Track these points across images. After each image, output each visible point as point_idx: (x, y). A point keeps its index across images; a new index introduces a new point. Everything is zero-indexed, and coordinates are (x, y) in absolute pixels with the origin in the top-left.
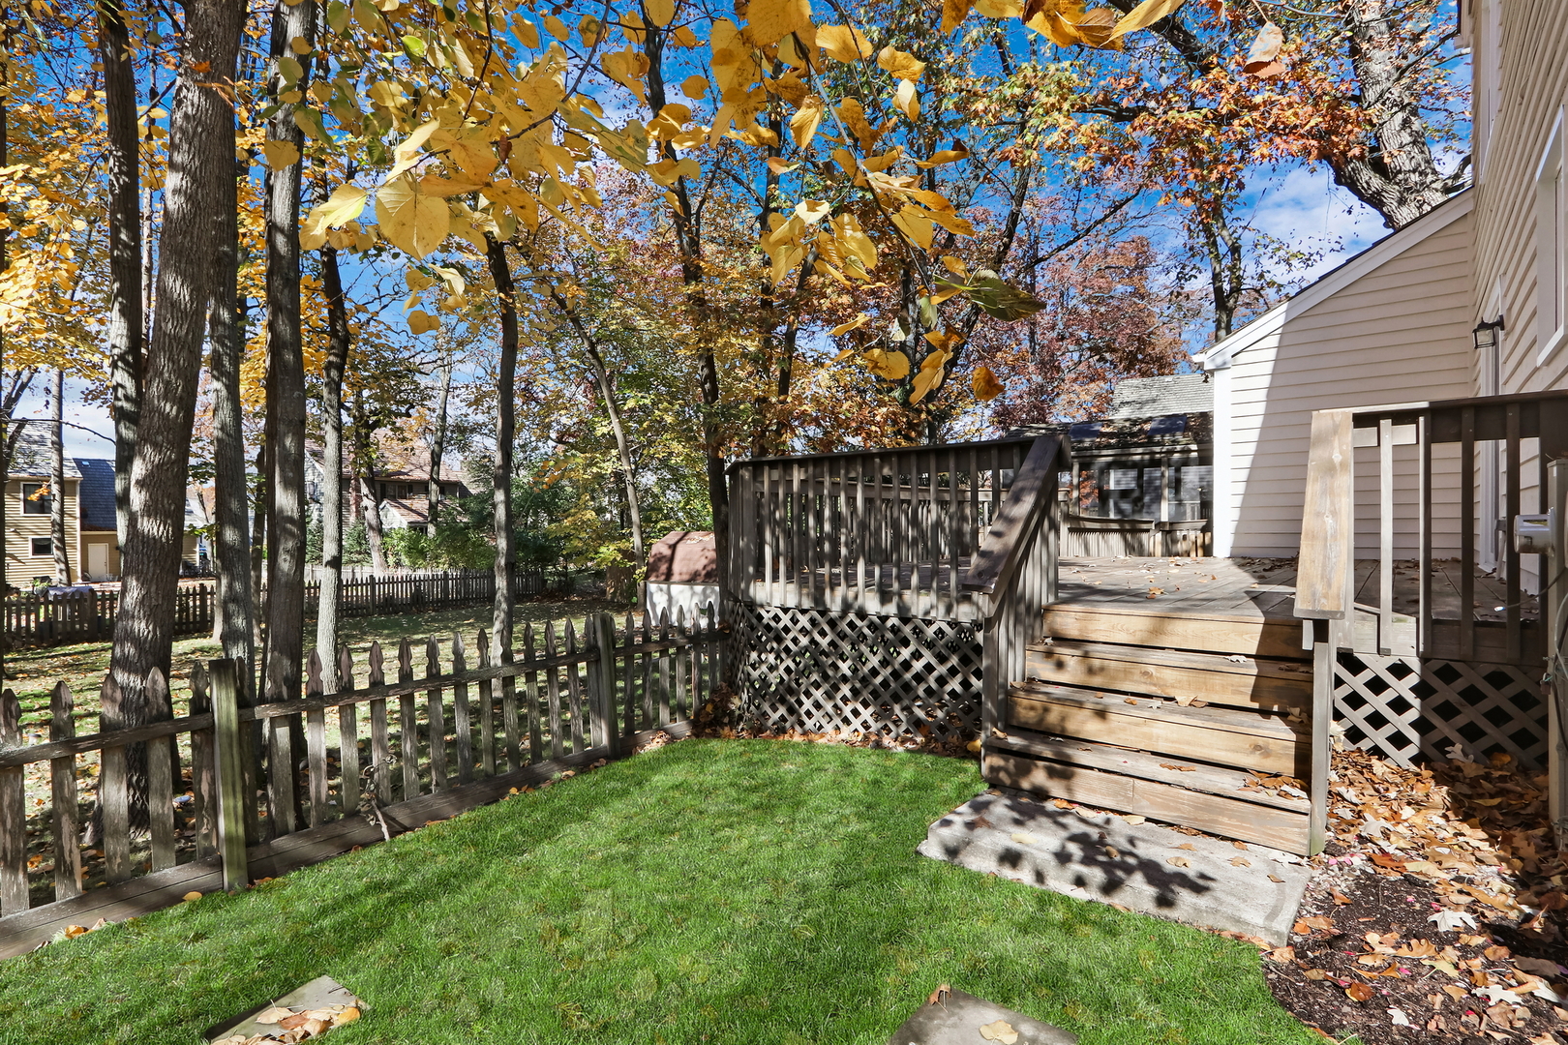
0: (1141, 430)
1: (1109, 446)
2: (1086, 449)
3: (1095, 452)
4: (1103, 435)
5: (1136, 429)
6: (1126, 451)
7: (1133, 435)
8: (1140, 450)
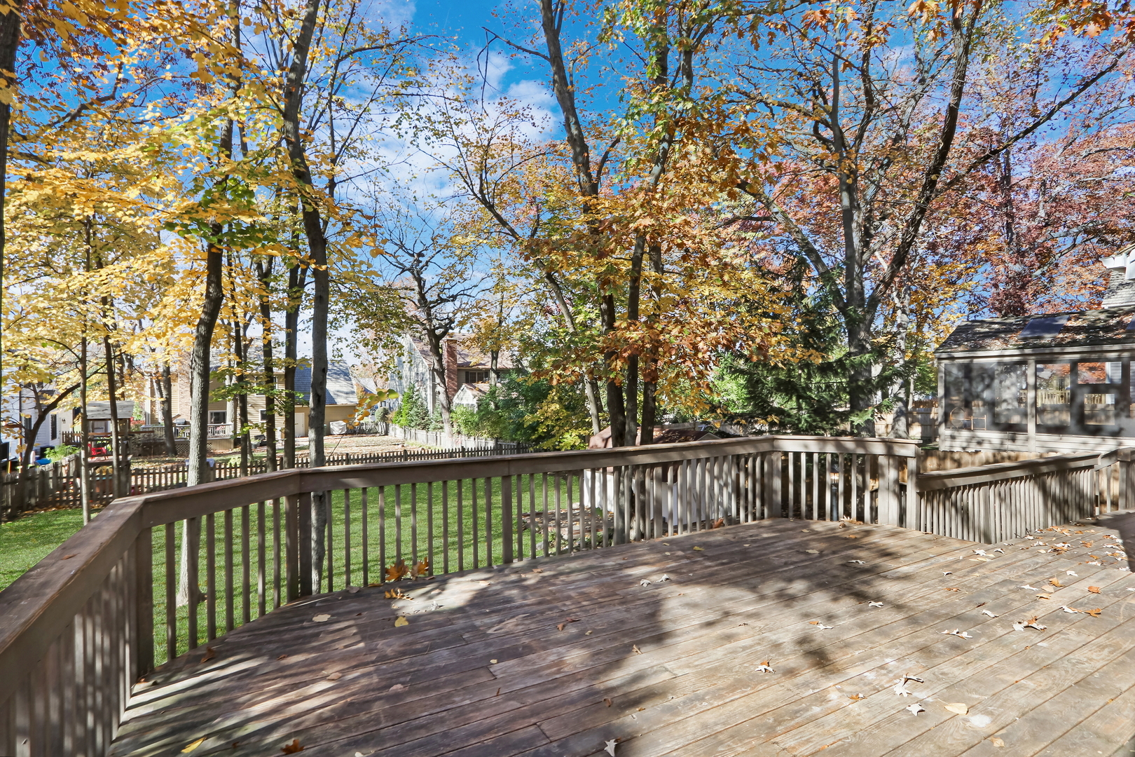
0: (1120, 324)
1: (1074, 343)
2: (1044, 346)
3: (1057, 350)
4: (1067, 329)
5: (1113, 322)
6: (1097, 348)
7: (1107, 329)
8: (1116, 347)
